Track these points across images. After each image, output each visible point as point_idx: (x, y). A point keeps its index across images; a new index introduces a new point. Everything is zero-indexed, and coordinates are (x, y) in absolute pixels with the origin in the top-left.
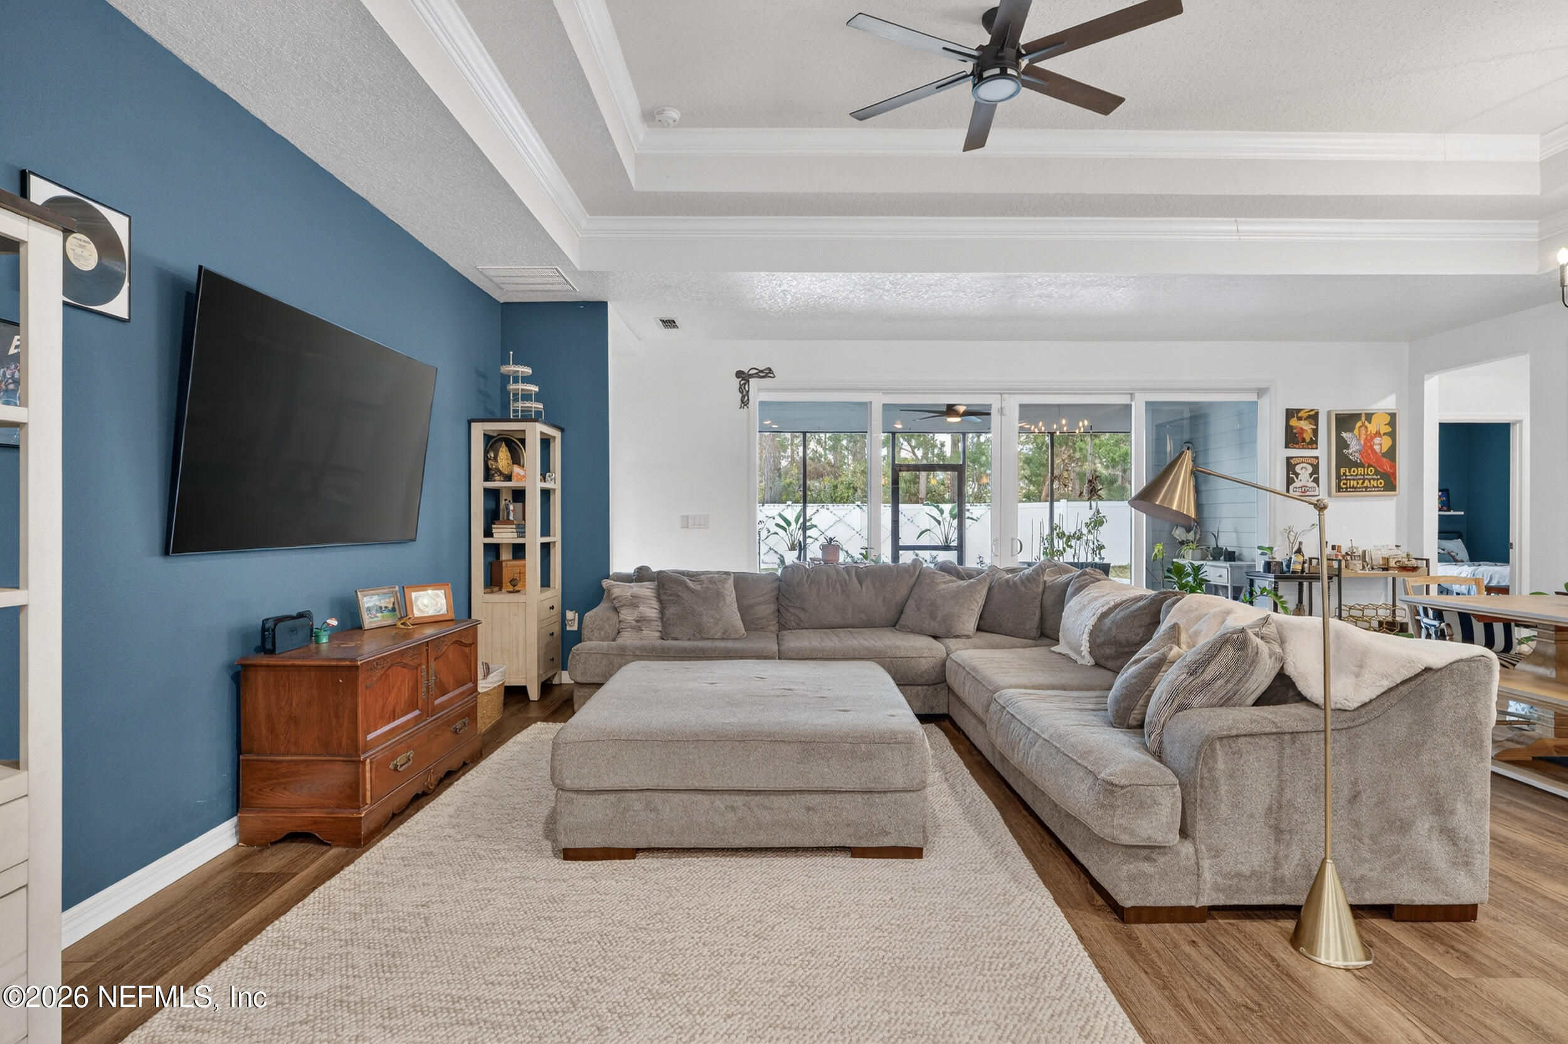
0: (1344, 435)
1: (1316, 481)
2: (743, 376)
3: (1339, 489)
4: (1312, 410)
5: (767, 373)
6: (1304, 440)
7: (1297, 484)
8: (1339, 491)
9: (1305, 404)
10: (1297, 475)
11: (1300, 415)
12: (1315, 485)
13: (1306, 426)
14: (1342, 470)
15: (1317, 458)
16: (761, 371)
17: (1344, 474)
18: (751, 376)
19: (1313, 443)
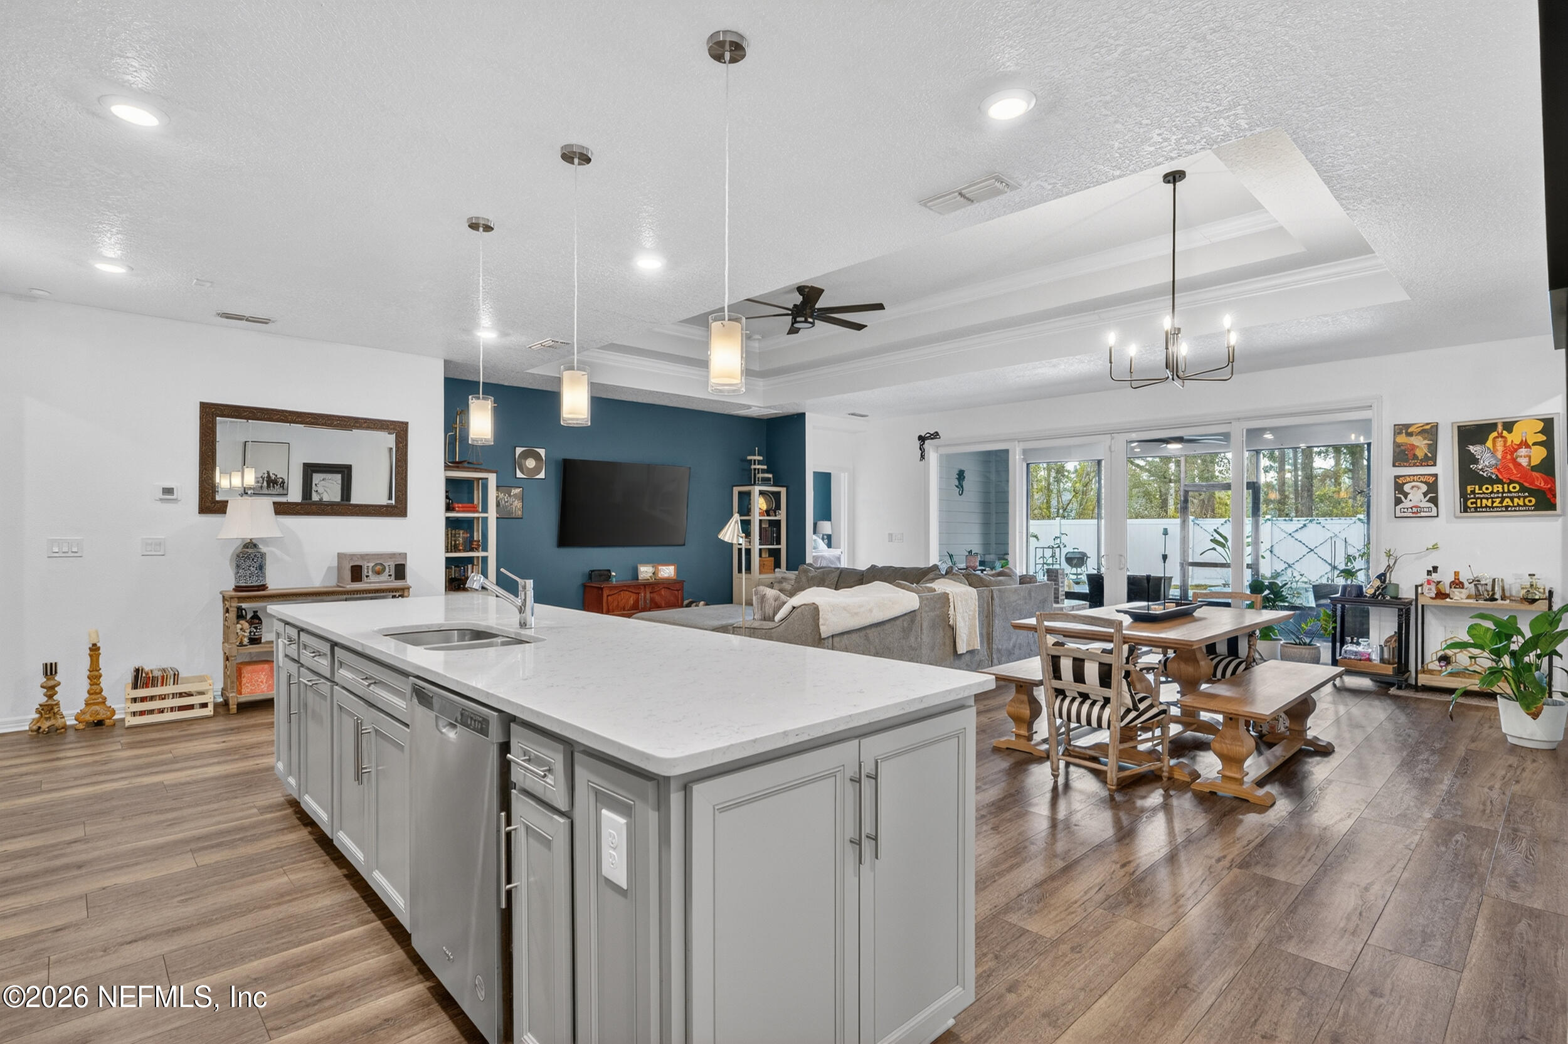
0: (1471, 448)
1: (1434, 501)
2: (922, 439)
3: (1465, 509)
4: (1428, 424)
5: (935, 436)
6: (1415, 457)
7: (1407, 504)
8: (1465, 511)
9: (1418, 417)
10: (1406, 495)
11: (1409, 430)
12: (1432, 505)
13: (1421, 444)
14: (1469, 489)
15: (1436, 476)
16: (932, 435)
17: (1473, 492)
18: (927, 438)
19: (1430, 459)
